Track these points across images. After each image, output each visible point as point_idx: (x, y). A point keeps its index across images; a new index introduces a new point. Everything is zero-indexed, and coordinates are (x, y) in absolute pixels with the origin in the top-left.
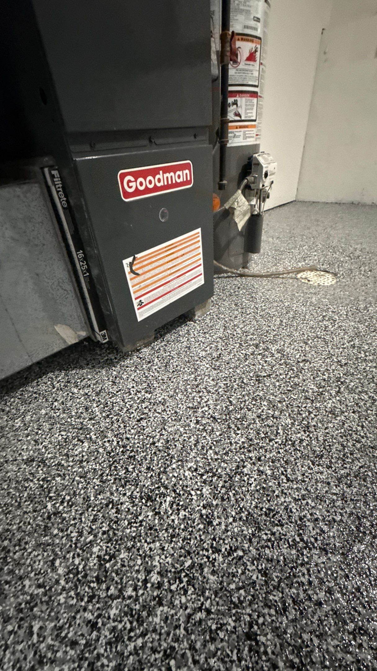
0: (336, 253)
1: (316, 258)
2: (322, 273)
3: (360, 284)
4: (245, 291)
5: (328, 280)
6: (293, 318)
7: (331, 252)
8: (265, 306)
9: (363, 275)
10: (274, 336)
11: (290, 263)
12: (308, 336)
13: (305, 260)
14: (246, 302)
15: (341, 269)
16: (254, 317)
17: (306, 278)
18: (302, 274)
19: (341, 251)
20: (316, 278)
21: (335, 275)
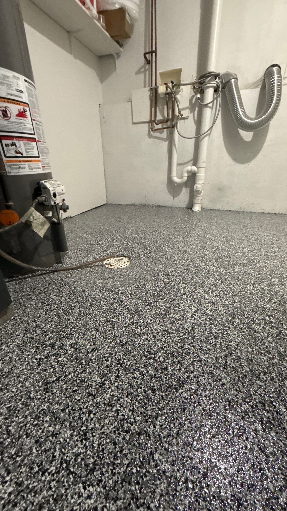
0: (129, 242)
1: (116, 247)
2: (121, 258)
3: (144, 264)
4: (54, 286)
5: (125, 263)
6: (91, 306)
7: (126, 241)
8: (69, 298)
9: (146, 257)
10: (71, 329)
11: (98, 253)
12: (100, 322)
13: (109, 249)
14: (53, 297)
15: (133, 253)
16: (57, 312)
17: (109, 264)
18: (107, 260)
19: (132, 240)
20: (116, 263)
21: (129, 258)
